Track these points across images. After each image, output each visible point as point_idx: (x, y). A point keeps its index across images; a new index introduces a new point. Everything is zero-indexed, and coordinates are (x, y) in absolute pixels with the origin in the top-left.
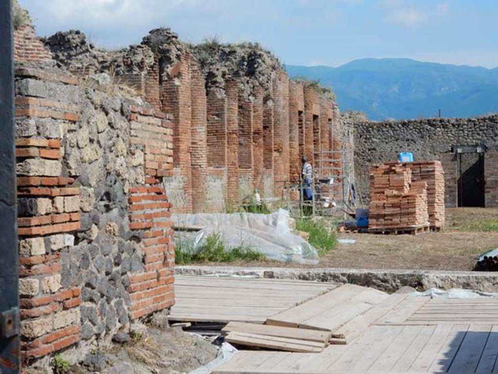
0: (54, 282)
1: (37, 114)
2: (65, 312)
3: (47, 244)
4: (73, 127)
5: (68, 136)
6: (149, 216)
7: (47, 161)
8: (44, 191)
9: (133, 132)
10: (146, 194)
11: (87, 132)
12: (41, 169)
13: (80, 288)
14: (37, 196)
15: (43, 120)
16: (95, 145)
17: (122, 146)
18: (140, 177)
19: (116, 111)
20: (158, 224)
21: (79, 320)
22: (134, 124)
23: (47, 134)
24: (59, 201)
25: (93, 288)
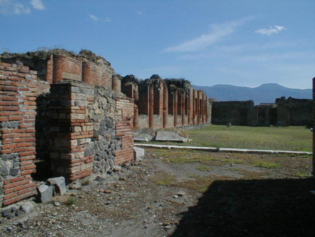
0: (81, 155)
1: (75, 98)
2: (86, 164)
3: (78, 142)
4: (91, 103)
5: (89, 106)
6: (124, 132)
7: (79, 114)
8: (77, 124)
9: (117, 104)
10: (122, 124)
11: (97, 104)
12: (76, 117)
13: (93, 156)
14: (74, 126)
15: (77, 100)
16: (101, 109)
17: (112, 109)
18: (120, 119)
19: (110, 97)
20: (127, 134)
21: (92, 167)
22: (117, 102)
23: (80, 105)
24: (84, 127)
25: (99, 156)
